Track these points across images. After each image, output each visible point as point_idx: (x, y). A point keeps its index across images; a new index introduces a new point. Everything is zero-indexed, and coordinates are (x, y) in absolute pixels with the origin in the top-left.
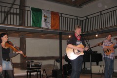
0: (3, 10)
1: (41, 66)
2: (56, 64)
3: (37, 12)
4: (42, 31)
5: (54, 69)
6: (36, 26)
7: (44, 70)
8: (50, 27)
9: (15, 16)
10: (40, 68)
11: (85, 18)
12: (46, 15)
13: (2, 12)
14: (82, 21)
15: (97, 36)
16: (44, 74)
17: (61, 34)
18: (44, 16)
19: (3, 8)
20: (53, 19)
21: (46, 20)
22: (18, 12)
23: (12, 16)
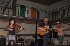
0: (3, 6)
1: (24, 39)
2: (33, 39)
3: (23, 7)
4: (25, 19)
5: (32, 41)
6: (22, 16)
7: (26, 42)
8: (30, 17)
9: (10, 10)
10: (23, 41)
11: (52, 12)
12: (28, 10)
13: (2, 7)
14: (50, 14)
15: (58, 23)
16: (26, 44)
17: (36, 21)
18: (27, 10)
19: (3, 4)
20: (32, 12)
21: (28, 12)
22: (12, 7)
23: (8, 9)
